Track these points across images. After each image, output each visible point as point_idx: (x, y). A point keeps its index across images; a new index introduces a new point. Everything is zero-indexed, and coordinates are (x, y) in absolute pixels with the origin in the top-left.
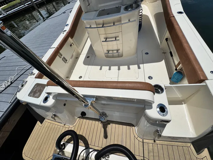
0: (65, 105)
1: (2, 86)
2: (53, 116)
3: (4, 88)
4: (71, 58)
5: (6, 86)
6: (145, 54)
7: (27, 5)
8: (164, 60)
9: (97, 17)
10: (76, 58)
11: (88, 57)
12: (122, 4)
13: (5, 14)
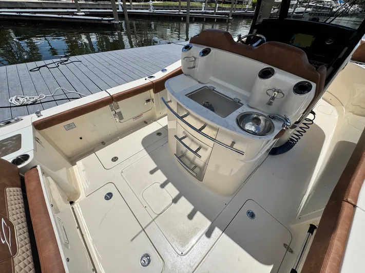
3: (19, 104)
6: (248, 212)
7: (183, 12)
9: (186, 95)
10: (145, 122)
11: (159, 134)
12: (248, 100)
13: (152, 10)
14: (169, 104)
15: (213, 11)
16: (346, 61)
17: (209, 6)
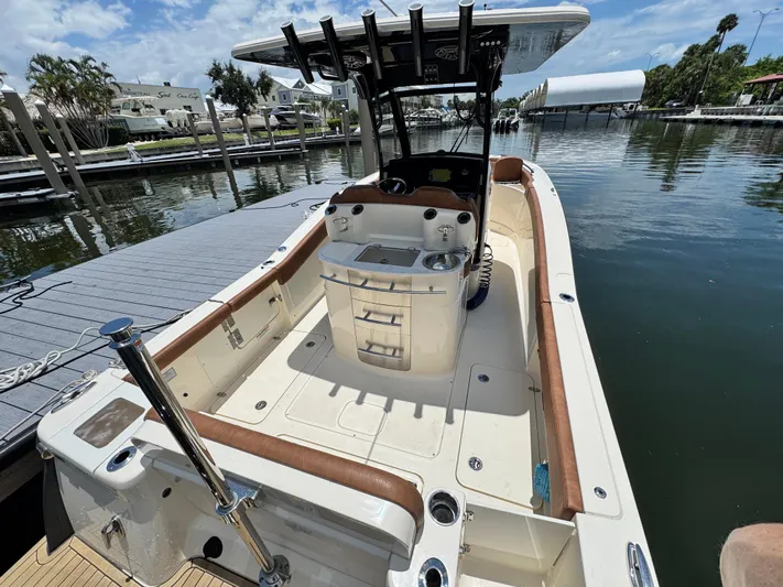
0: (167, 493)
1: (7, 376)
2: (110, 528)
3: (11, 384)
4: (260, 335)
5: (23, 378)
6: (480, 378)
7: (210, 154)
8: (528, 414)
9: (356, 260)
10: (275, 338)
11: (310, 344)
12: (423, 245)
13: (137, 160)
14: (337, 278)
15: (269, 144)
16: (488, 186)
17: (255, 137)
